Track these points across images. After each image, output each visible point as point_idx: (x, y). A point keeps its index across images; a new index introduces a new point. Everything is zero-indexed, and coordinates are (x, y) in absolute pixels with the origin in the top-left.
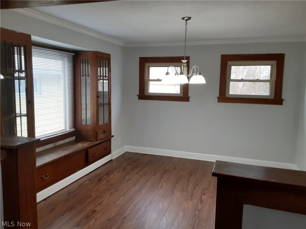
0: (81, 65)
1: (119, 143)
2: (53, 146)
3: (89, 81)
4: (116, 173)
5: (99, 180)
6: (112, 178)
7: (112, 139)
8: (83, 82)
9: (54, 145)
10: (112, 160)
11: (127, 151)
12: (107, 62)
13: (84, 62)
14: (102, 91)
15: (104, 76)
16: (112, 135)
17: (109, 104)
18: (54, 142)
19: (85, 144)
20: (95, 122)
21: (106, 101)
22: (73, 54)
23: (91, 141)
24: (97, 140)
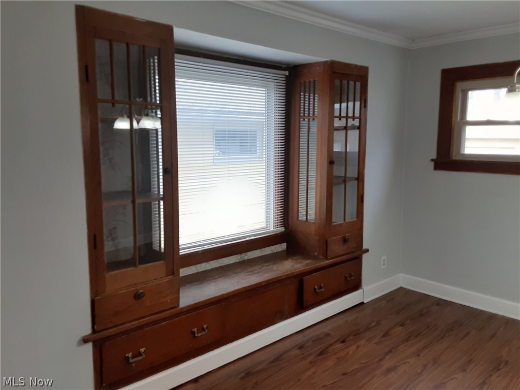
0: (301, 95)
1: (383, 267)
2: (238, 261)
3: (314, 129)
4: (363, 342)
5: (321, 353)
6: (350, 353)
7: (365, 257)
8: (304, 130)
9: (239, 258)
10: (362, 303)
11: (404, 286)
12: (358, 84)
13: (307, 90)
14: (344, 151)
15: (350, 118)
16: (365, 247)
17: (360, 179)
18: (240, 253)
19: (300, 263)
20: (324, 216)
21: (352, 172)
22: (287, 73)
23: (315, 258)
24: (327, 259)
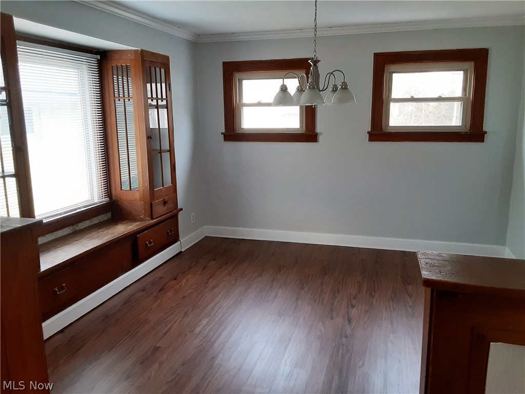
0: (113, 78)
1: (193, 222)
2: (71, 232)
3: (130, 108)
4: (190, 276)
5: (160, 291)
6: (183, 284)
7: (180, 215)
8: (120, 109)
9: (72, 229)
10: (181, 252)
11: (207, 235)
12: (163, 70)
13: (120, 73)
14: (158, 127)
15: (160, 99)
16: (179, 207)
17: (171, 151)
18: (72, 224)
19: (130, 225)
20: (147, 184)
21: (166, 146)
22: (99, 57)
23: (141, 220)
24: (152, 219)
